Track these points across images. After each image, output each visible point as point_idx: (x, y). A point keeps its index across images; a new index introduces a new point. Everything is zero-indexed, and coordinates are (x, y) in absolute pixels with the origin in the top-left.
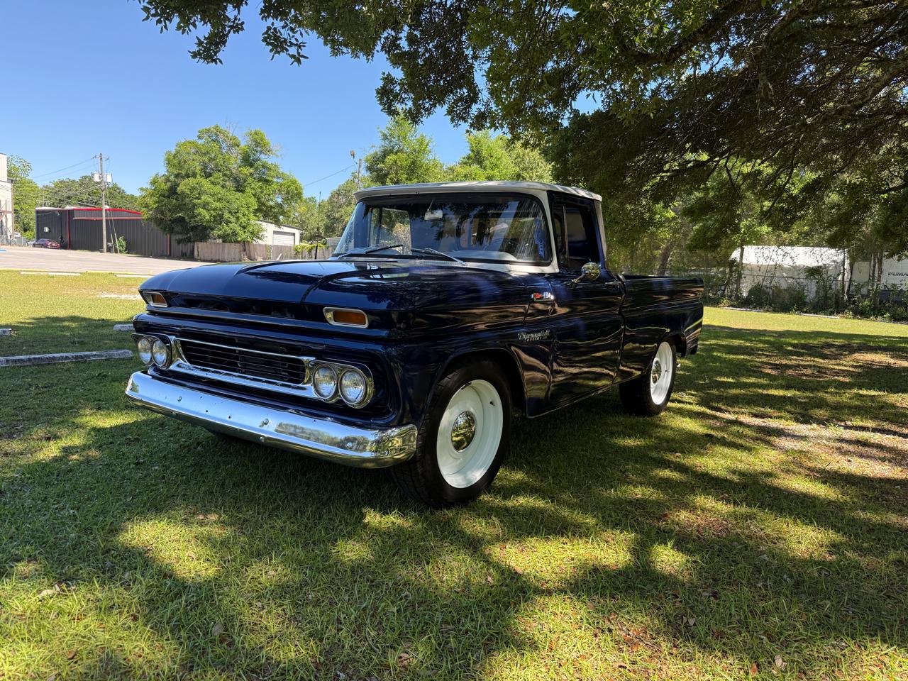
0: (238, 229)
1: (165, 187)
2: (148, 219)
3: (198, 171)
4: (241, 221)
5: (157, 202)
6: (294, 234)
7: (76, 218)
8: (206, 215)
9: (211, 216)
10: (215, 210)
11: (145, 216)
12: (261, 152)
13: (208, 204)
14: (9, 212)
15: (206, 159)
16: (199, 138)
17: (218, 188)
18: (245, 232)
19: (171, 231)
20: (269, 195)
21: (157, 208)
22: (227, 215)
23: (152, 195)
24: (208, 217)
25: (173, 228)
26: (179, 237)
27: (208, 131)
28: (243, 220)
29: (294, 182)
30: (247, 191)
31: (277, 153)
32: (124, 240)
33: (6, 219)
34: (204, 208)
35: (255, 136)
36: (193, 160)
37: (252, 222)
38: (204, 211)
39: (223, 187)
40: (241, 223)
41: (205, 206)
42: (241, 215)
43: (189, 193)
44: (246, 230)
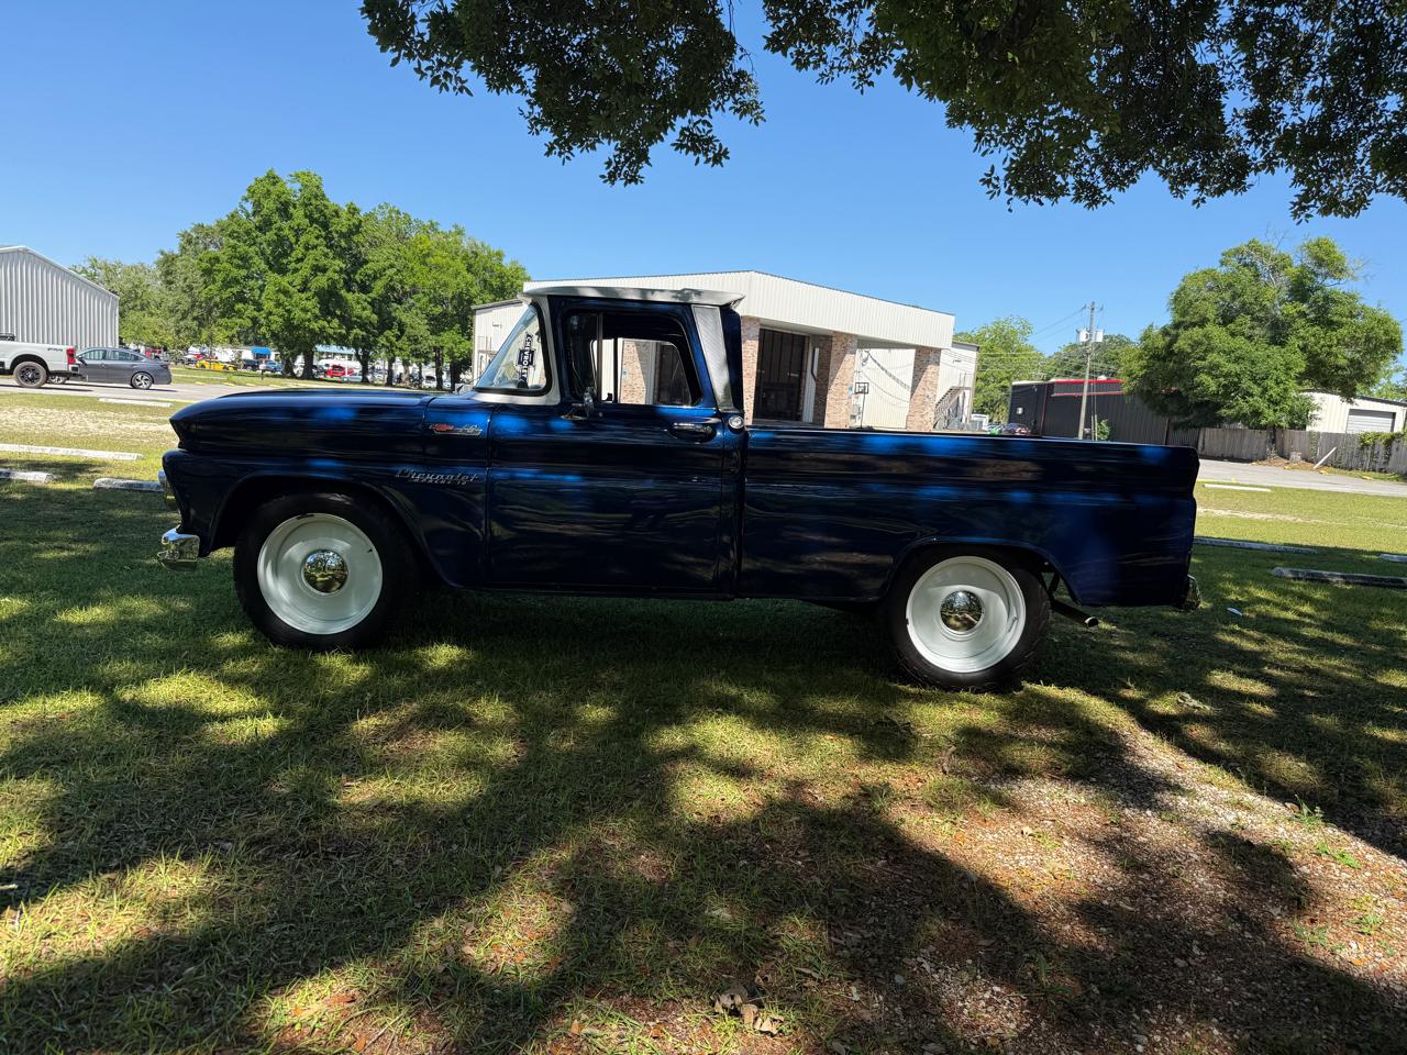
0: (1262, 405)
1: (1161, 343)
2: (1130, 393)
3: (1211, 316)
4: (1271, 392)
5: (1145, 367)
6: (1393, 415)
7: (1055, 395)
8: (1212, 385)
9: (1219, 386)
10: (1226, 376)
11: (1125, 390)
12: (1326, 276)
13: (1217, 366)
14: (967, 388)
15: (1227, 295)
16: (1222, 263)
17: (1240, 340)
18: (1275, 411)
19: (1163, 410)
20: (1330, 347)
21: (1144, 376)
22: (1246, 383)
23: (1140, 358)
24: (1213, 388)
25: (1166, 406)
26: (1175, 419)
27: (1237, 251)
28: (1274, 392)
29: (1382, 322)
30: (1290, 342)
31: (1357, 273)
32: (1108, 425)
33: (964, 396)
34: (1209, 374)
35: (1317, 249)
36: (1204, 299)
37: (1293, 394)
38: (1209, 379)
39: (1250, 338)
40: (1271, 396)
41: (1212, 370)
42: (1270, 383)
43: (1189, 351)
44: (1278, 408)
